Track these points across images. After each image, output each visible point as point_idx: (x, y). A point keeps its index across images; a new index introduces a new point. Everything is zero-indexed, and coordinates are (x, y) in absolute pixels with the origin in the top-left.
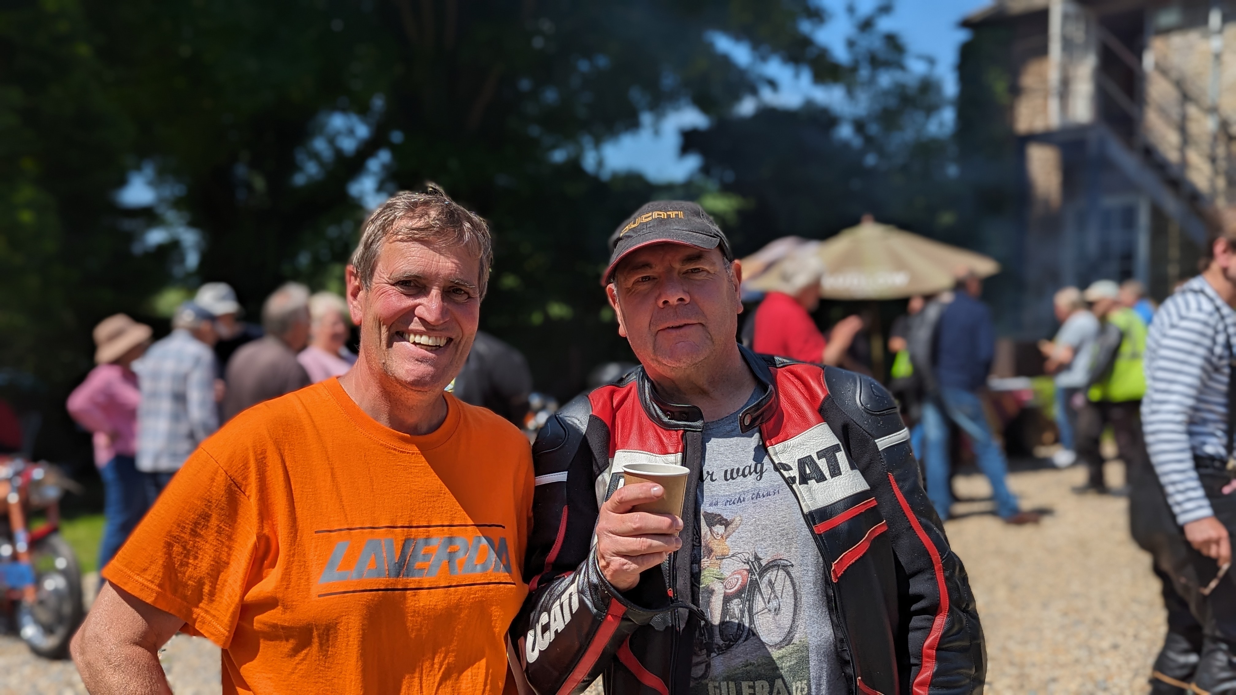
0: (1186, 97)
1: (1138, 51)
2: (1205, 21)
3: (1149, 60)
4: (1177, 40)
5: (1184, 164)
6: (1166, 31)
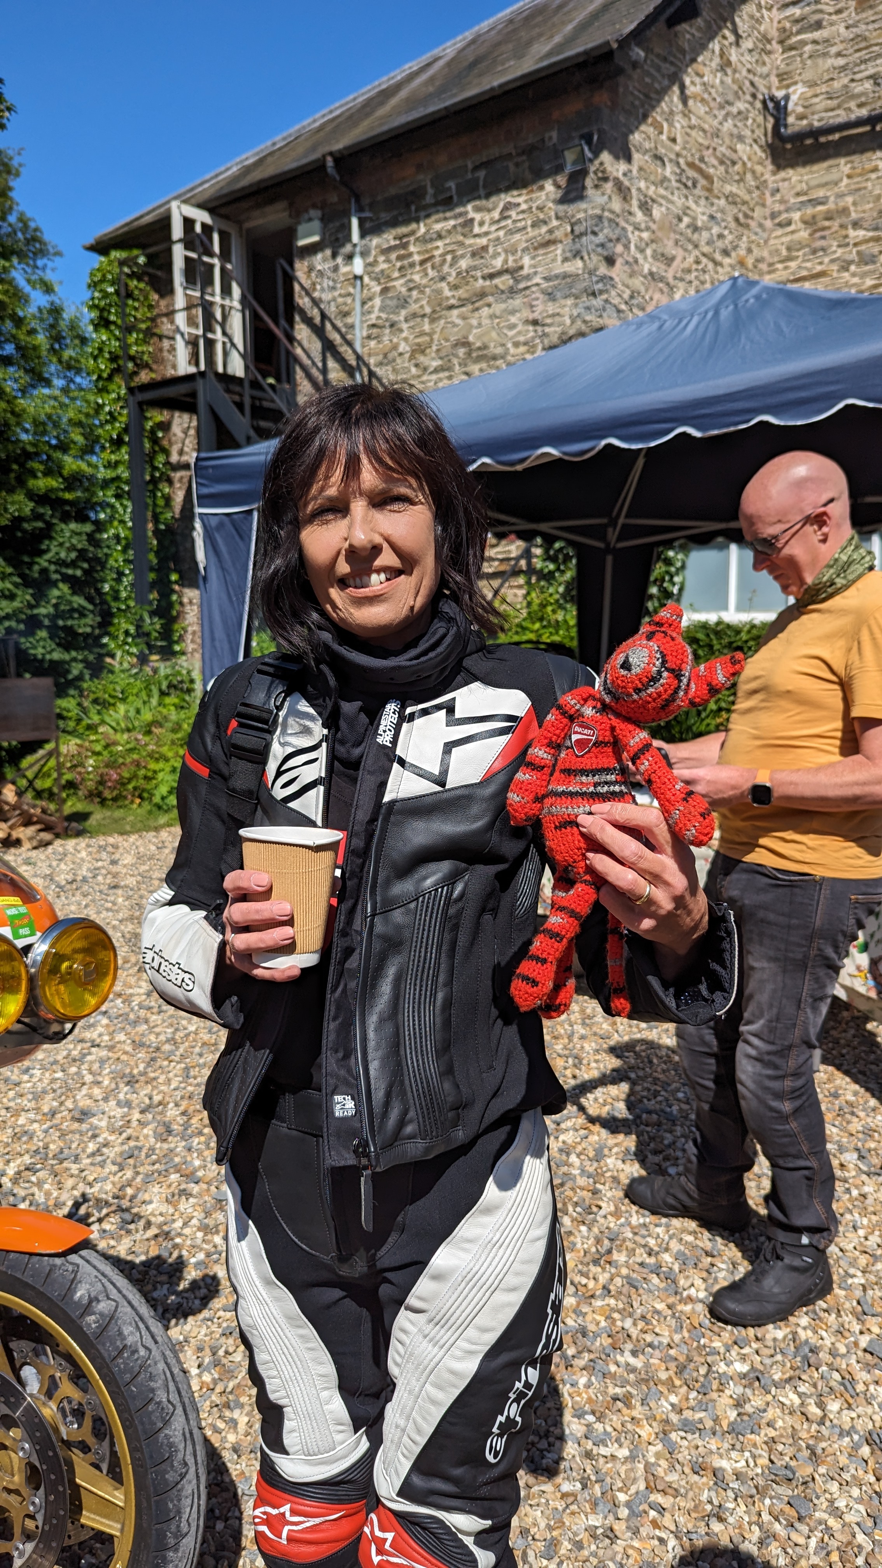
2: (348, 236)
4: (319, 262)
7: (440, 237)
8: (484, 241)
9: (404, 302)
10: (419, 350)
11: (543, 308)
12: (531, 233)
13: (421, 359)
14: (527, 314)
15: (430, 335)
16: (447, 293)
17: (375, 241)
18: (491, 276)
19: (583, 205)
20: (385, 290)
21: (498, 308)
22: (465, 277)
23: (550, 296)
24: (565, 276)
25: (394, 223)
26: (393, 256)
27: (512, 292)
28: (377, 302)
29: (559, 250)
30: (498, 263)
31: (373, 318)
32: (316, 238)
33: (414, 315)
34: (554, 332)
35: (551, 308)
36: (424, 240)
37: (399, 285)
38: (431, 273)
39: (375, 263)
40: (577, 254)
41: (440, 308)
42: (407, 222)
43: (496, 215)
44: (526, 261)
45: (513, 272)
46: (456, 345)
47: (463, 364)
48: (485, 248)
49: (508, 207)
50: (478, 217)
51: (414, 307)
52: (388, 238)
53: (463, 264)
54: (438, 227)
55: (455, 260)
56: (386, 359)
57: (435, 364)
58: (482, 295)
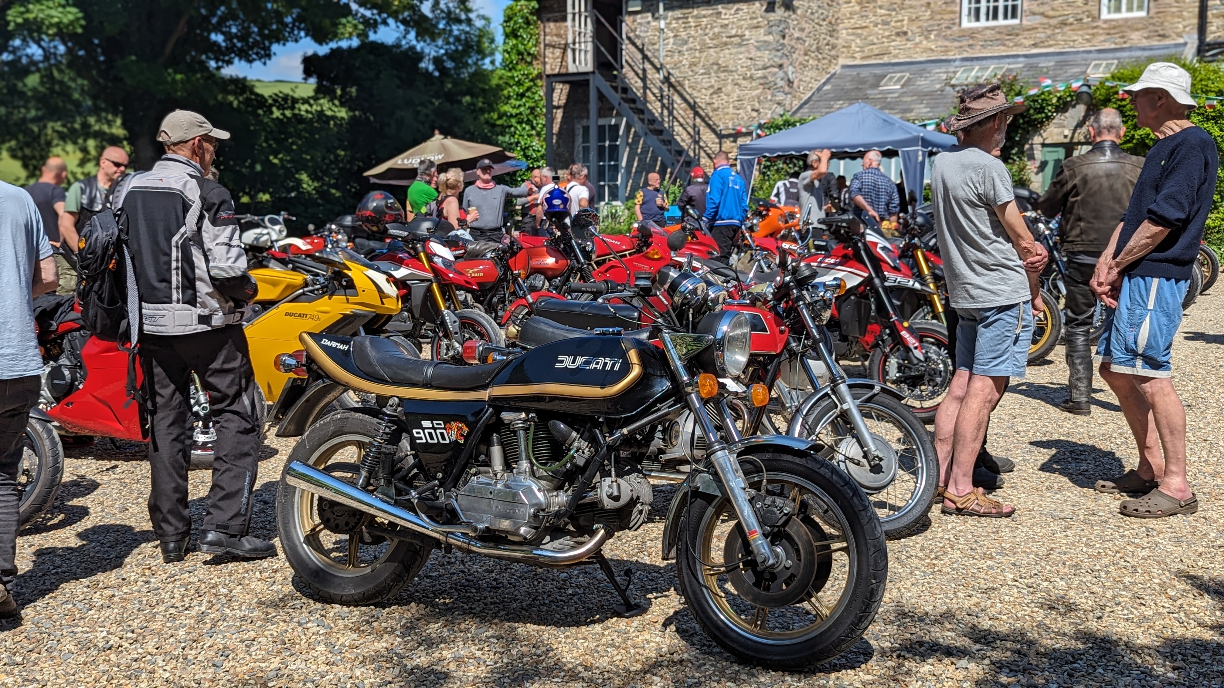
0: (645, 59)
2: (656, 9)
3: (624, 31)
4: (639, 19)
5: (646, 100)
6: (634, 13)
7: (704, 16)
8: (726, 22)
9: (686, 42)
10: (692, 64)
11: (754, 53)
12: (749, 22)
13: (694, 68)
14: (747, 55)
15: (700, 58)
16: (708, 41)
17: (670, 14)
18: (730, 37)
19: (773, 14)
20: (675, 36)
21: (734, 51)
22: (716, 36)
23: (758, 49)
24: (765, 42)
25: (681, 7)
26: (681, 21)
27: (740, 45)
28: (671, 40)
29: (762, 31)
30: (733, 32)
31: (669, 47)
32: (639, 9)
33: (691, 49)
34: (760, 63)
35: (759, 54)
36: (697, 17)
37: (683, 35)
38: (700, 32)
39: (670, 23)
40: (770, 33)
41: (704, 47)
42: (688, 8)
43: (733, 12)
44: (747, 33)
45: (741, 36)
46: (713, 64)
47: (716, 72)
48: (727, 25)
49: (738, 9)
50: (724, 11)
51: (691, 45)
52: (678, 13)
53: (716, 30)
54: (704, 12)
55: (712, 28)
56: (676, 66)
57: (702, 71)
58: (726, 44)
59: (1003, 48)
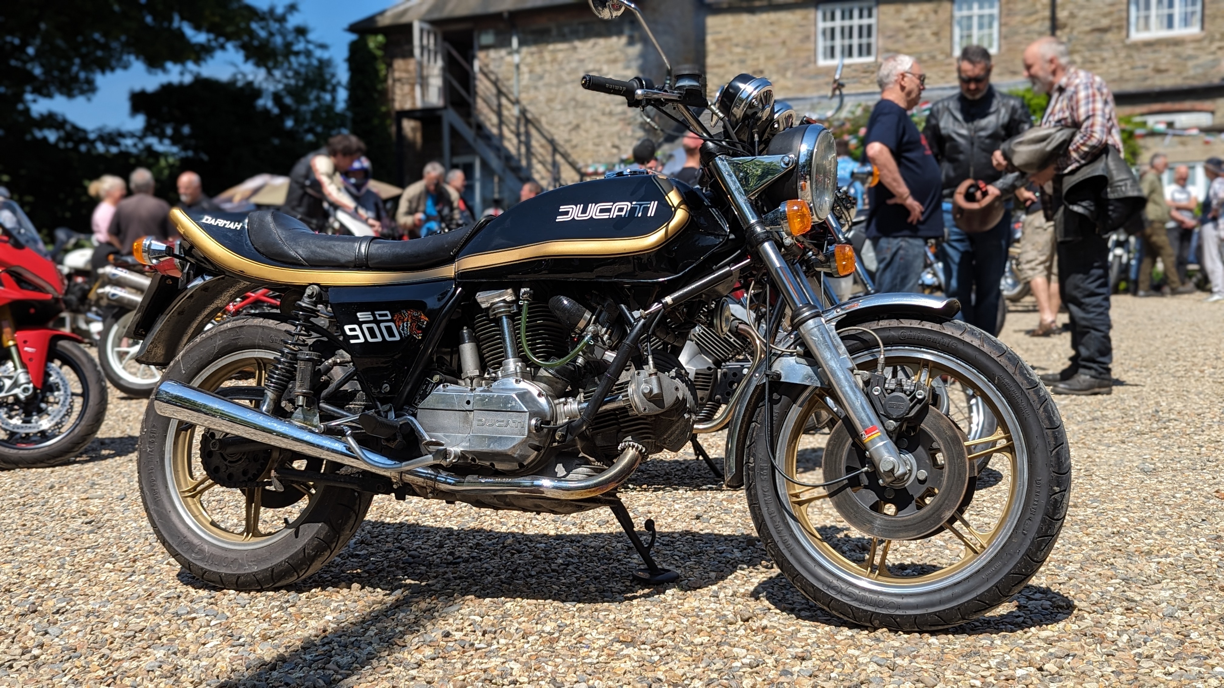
0: (500, 93)
1: (470, 59)
2: (509, 44)
3: (477, 65)
4: (492, 54)
5: (501, 136)
6: (487, 47)
8: (583, 57)
9: (541, 77)
10: (550, 101)
12: (607, 56)
13: (551, 104)
15: (557, 94)
16: (565, 76)
17: (524, 49)
19: (632, 48)
20: (531, 71)
25: (535, 42)
26: (536, 57)
28: (527, 76)
29: (620, 65)
30: (591, 67)
31: (524, 83)
32: (492, 43)
33: (547, 84)
36: (552, 52)
37: (538, 69)
38: (556, 67)
39: (525, 58)
40: (629, 67)
41: (561, 83)
43: (589, 46)
44: (605, 67)
46: (571, 100)
47: (574, 108)
48: (584, 60)
50: (580, 46)
51: (547, 81)
52: (534, 49)
53: (573, 65)
54: (560, 47)
55: (568, 63)
56: (532, 102)
57: (559, 107)
59: (858, 85)
